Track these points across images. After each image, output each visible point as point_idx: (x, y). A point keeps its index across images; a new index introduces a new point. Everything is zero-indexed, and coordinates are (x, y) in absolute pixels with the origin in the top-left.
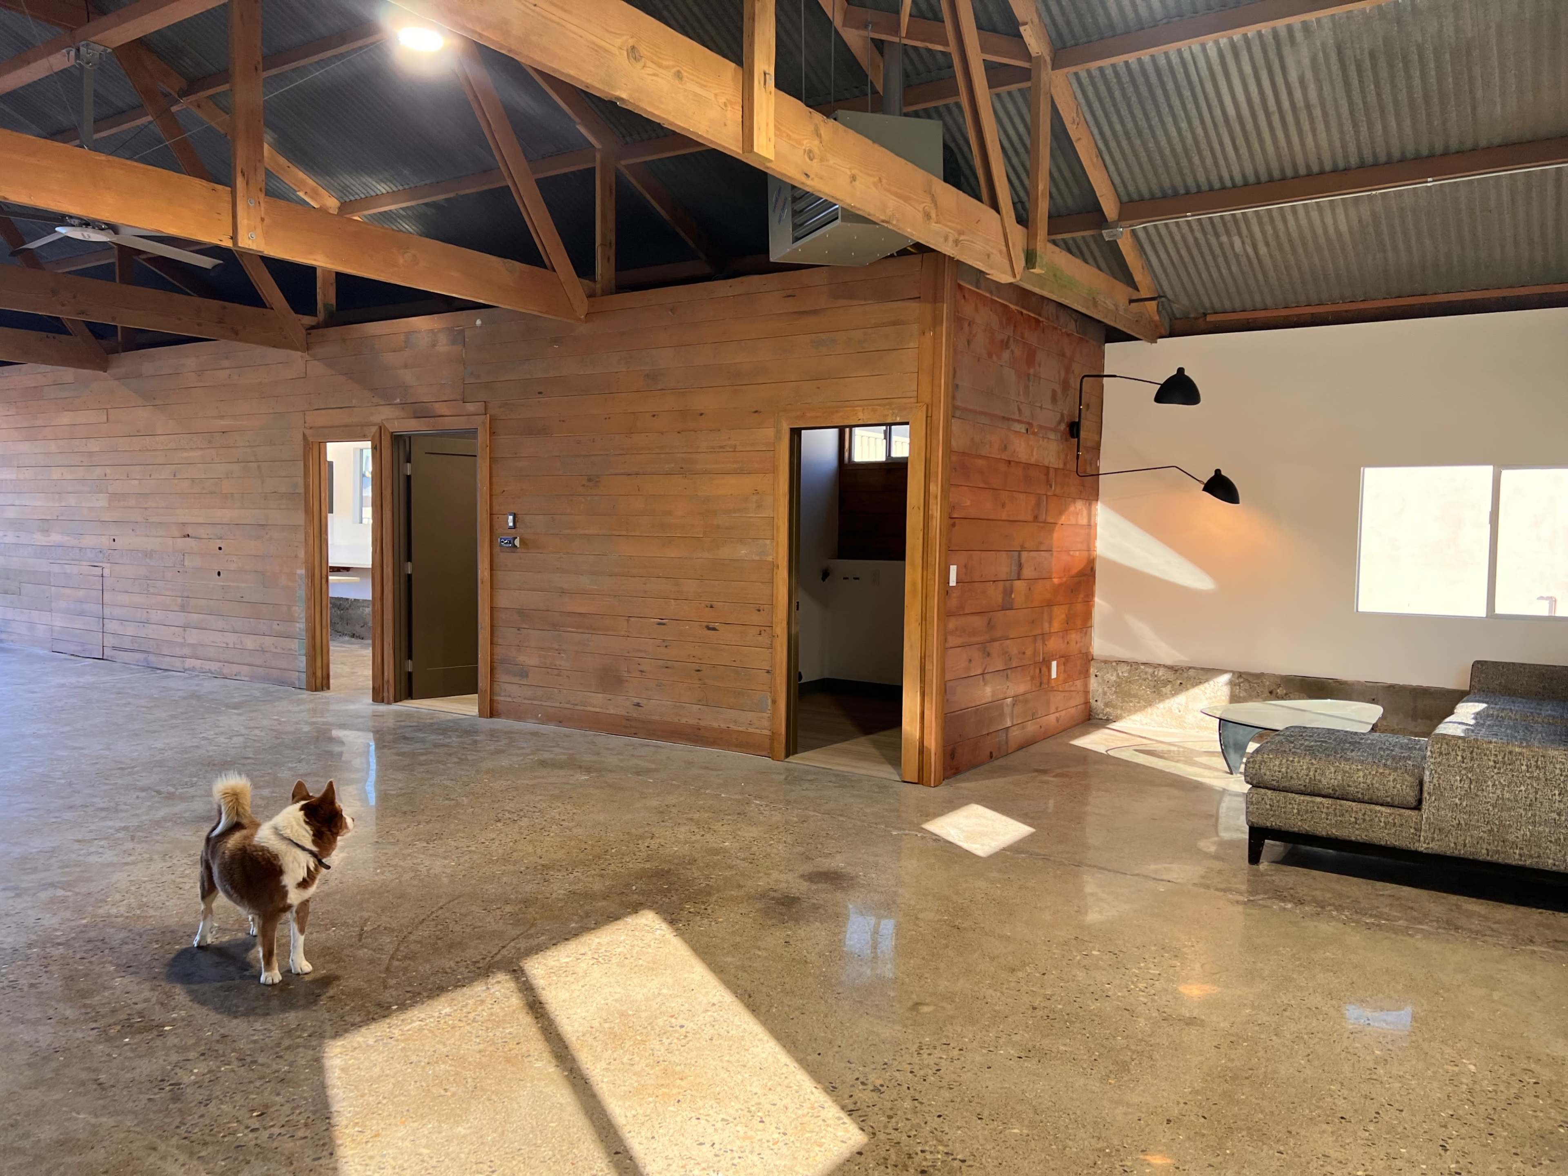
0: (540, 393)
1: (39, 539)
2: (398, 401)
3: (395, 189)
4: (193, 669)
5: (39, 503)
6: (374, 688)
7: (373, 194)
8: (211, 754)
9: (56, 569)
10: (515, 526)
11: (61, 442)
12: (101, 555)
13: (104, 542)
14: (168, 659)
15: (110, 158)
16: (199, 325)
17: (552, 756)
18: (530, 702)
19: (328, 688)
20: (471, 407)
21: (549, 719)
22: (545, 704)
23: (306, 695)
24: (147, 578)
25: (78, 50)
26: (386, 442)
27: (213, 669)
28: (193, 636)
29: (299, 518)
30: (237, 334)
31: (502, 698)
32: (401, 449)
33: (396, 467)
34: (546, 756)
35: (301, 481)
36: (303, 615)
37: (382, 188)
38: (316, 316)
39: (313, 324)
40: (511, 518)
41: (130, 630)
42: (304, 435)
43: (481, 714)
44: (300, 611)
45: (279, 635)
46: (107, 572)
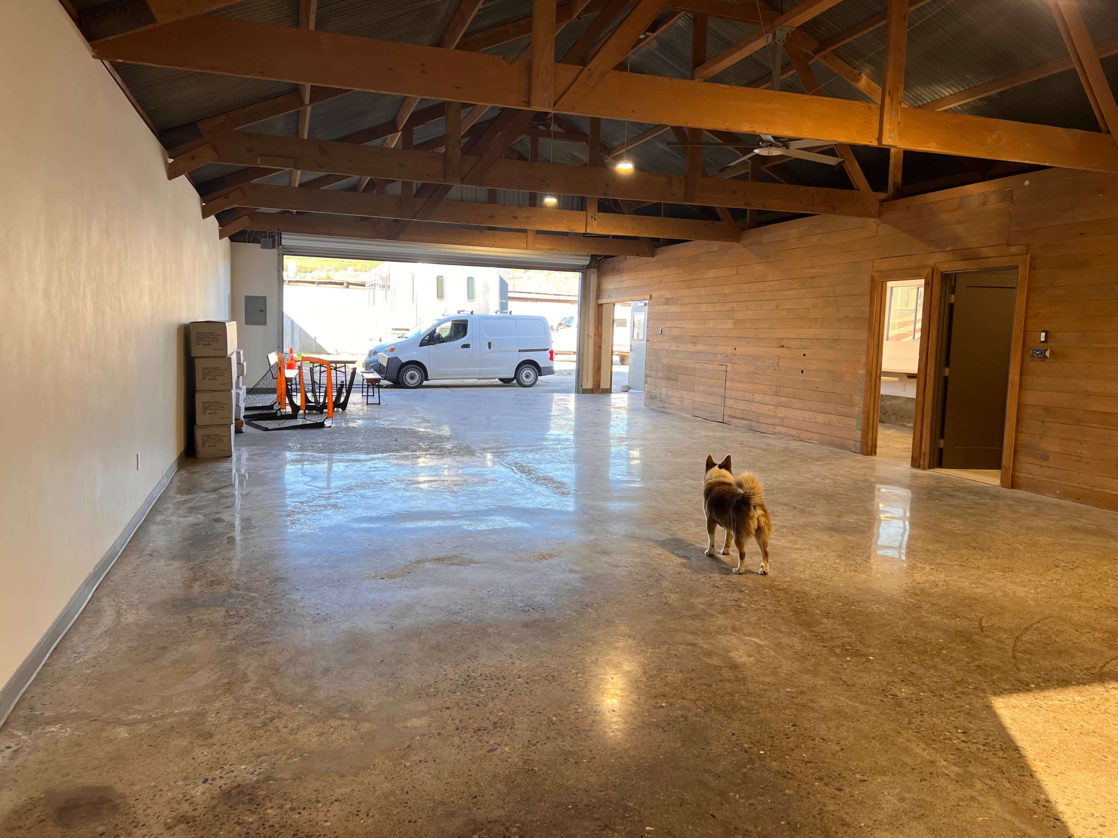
0: (1082, 234)
1: (690, 348)
2: (950, 248)
3: (957, 91)
4: (781, 433)
5: (692, 326)
6: (912, 457)
7: (938, 97)
8: (816, 488)
9: (698, 366)
10: (1046, 341)
11: (708, 288)
12: (726, 358)
13: (729, 350)
14: (765, 425)
15: (812, 97)
16: (813, 205)
17: (1080, 524)
18: (1048, 480)
19: (875, 454)
20: (1013, 250)
21: (1066, 495)
22: (1063, 483)
23: (861, 457)
24: (754, 373)
25: (775, 33)
26: (937, 280)
27: (794, 434)
28: (781, 412)
29: (863, 335)
30: (835, 209)
31: (1023, 475)
32: (948, 285)
33: (943, 297)
34: (1075, 523)
35: (867, 309)
36: (861, 402)
37: (946, 92)
38: (887, 192)
39: (885, 198)
40: (1043, 334)
41: (741, 405)
42: (872, 277)
43: (1003, 484)
44: (859, 400)
45: (842, 415)
46: (729, 369)
